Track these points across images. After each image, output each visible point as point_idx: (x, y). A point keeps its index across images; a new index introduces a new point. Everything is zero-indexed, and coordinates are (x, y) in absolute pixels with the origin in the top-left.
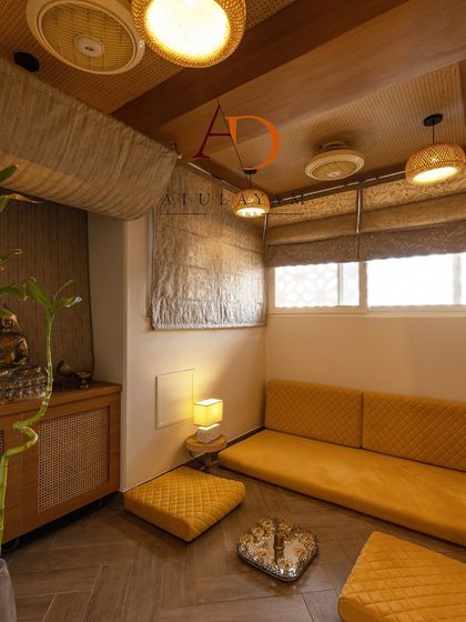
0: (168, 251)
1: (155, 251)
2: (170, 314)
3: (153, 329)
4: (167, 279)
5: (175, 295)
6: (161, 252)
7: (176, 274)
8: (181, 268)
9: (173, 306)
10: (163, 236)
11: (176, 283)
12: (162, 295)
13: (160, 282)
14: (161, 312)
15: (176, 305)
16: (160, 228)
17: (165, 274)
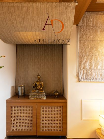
0: (87, 51)
1: (80, 52)
2: (88, 75)
3: (79, 81)
4: (86, 62)
5: (90, 68)
6: (83, 52)
7: (91, 60)
8: (94, 57)
9: (89, 72)
10: (84, 45)
11: (91, 63)
12: (84, 68)
13: (82, 63)
14: (83, 75)
15: (91, 72)
16: (82, 42)
17: (85, 60)
